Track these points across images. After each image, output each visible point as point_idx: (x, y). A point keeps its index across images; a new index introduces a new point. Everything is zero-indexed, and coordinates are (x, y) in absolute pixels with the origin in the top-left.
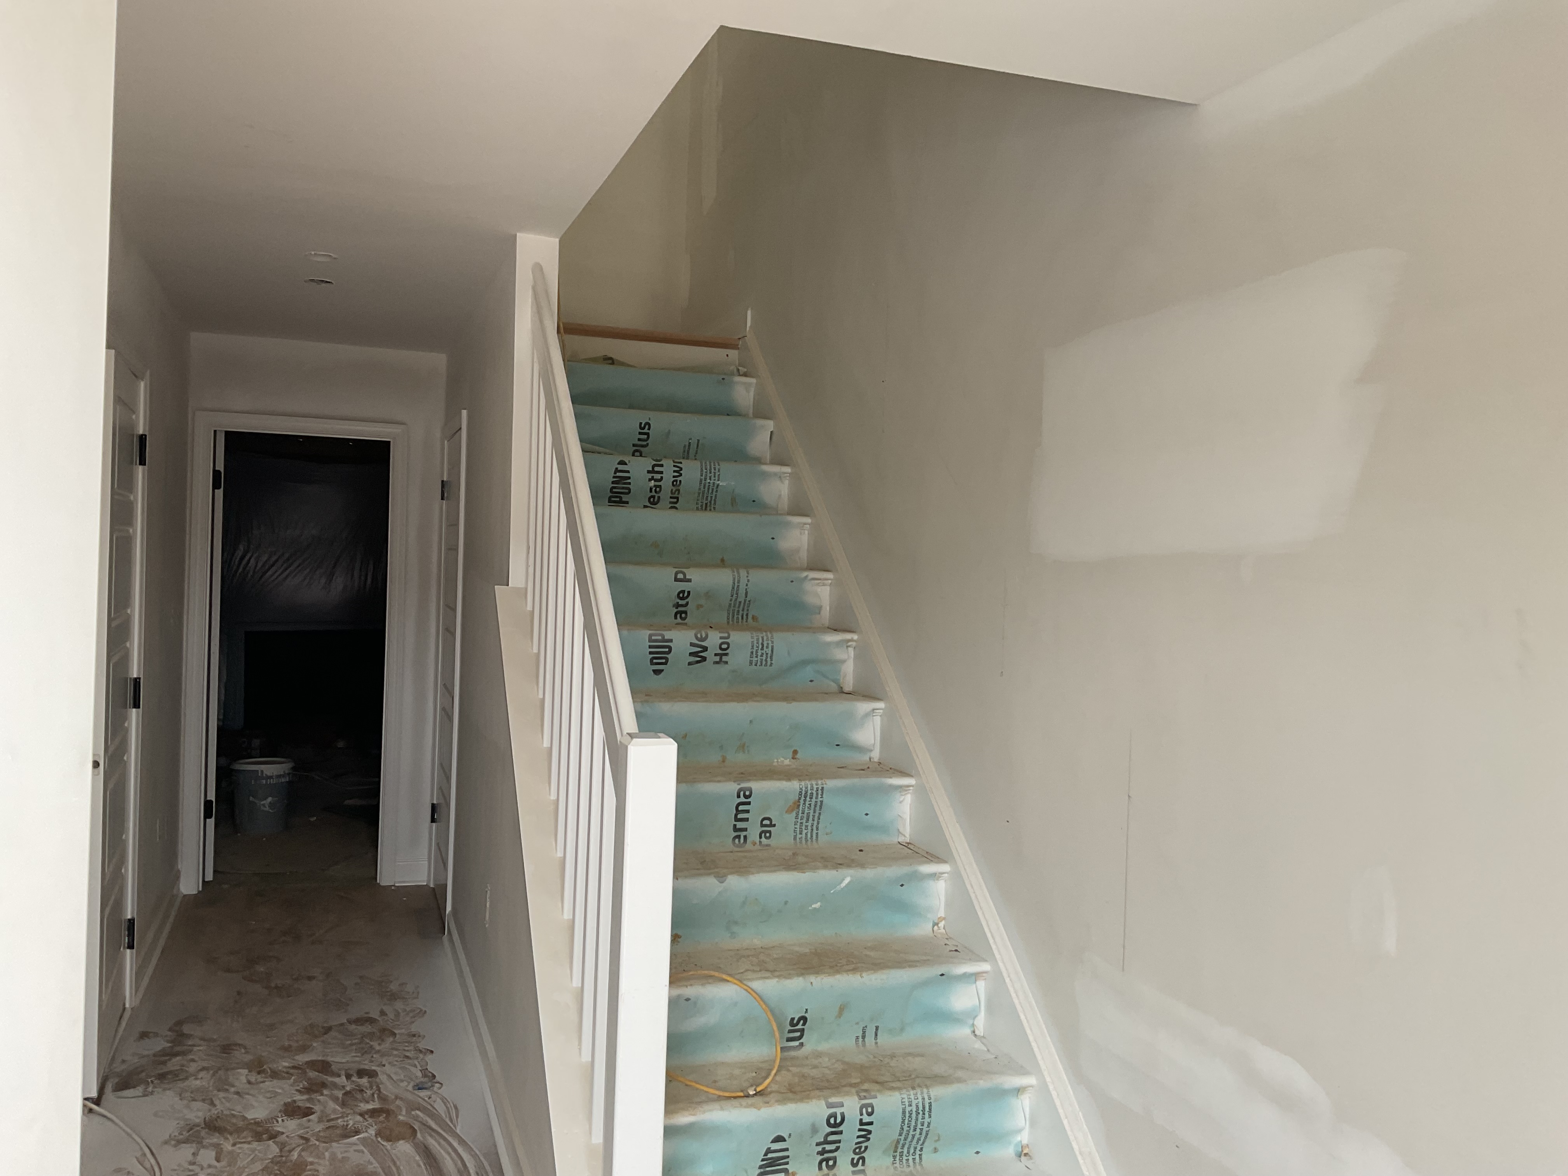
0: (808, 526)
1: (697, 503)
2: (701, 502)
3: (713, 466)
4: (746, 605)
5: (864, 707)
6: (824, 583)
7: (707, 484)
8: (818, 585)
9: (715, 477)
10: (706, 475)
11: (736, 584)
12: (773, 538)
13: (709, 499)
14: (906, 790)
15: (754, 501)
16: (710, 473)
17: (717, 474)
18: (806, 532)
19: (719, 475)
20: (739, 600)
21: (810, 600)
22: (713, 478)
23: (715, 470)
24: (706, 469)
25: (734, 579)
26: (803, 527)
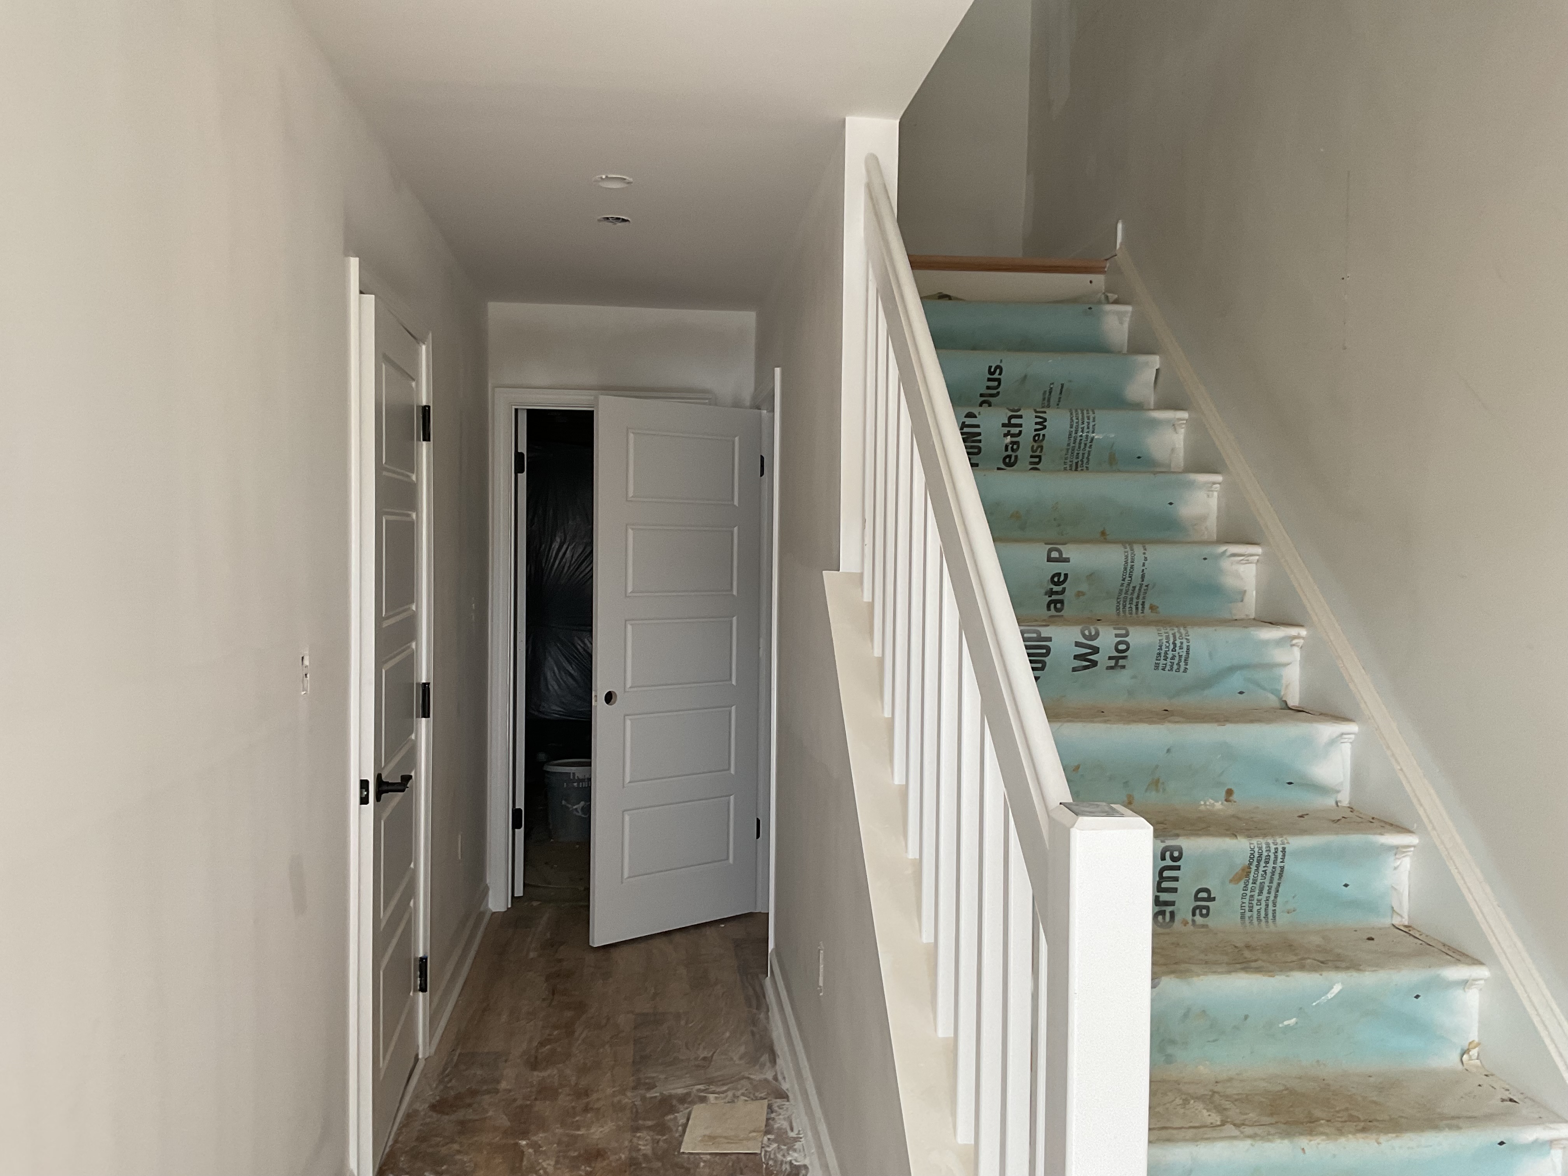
0: (1218, 486)
1: (1065, 462)
2: (1070, 462)
3: (1085, 415)
4: (1142, 590)
5: (1327, 730)
6: (1248, 560)
7: (1079, 438)
8: (1239, 562)
9: (1088, 428)
10: (1077, 427)
11: (1130, 564)
12: (1171, 504)
13: (1080, 455)
14: (1404, 852)
15: (1139, 457)
16: (1083, 423)
17: (1091, 424)
18: (1216, 494)
19: (1094, 425)
20: (1132, 585)
21: (1229, 582)
22: (1086, 430)
23: (1089, 419)
24: (1077, 419)
25: (1127, 557)
26: (1211, 487)
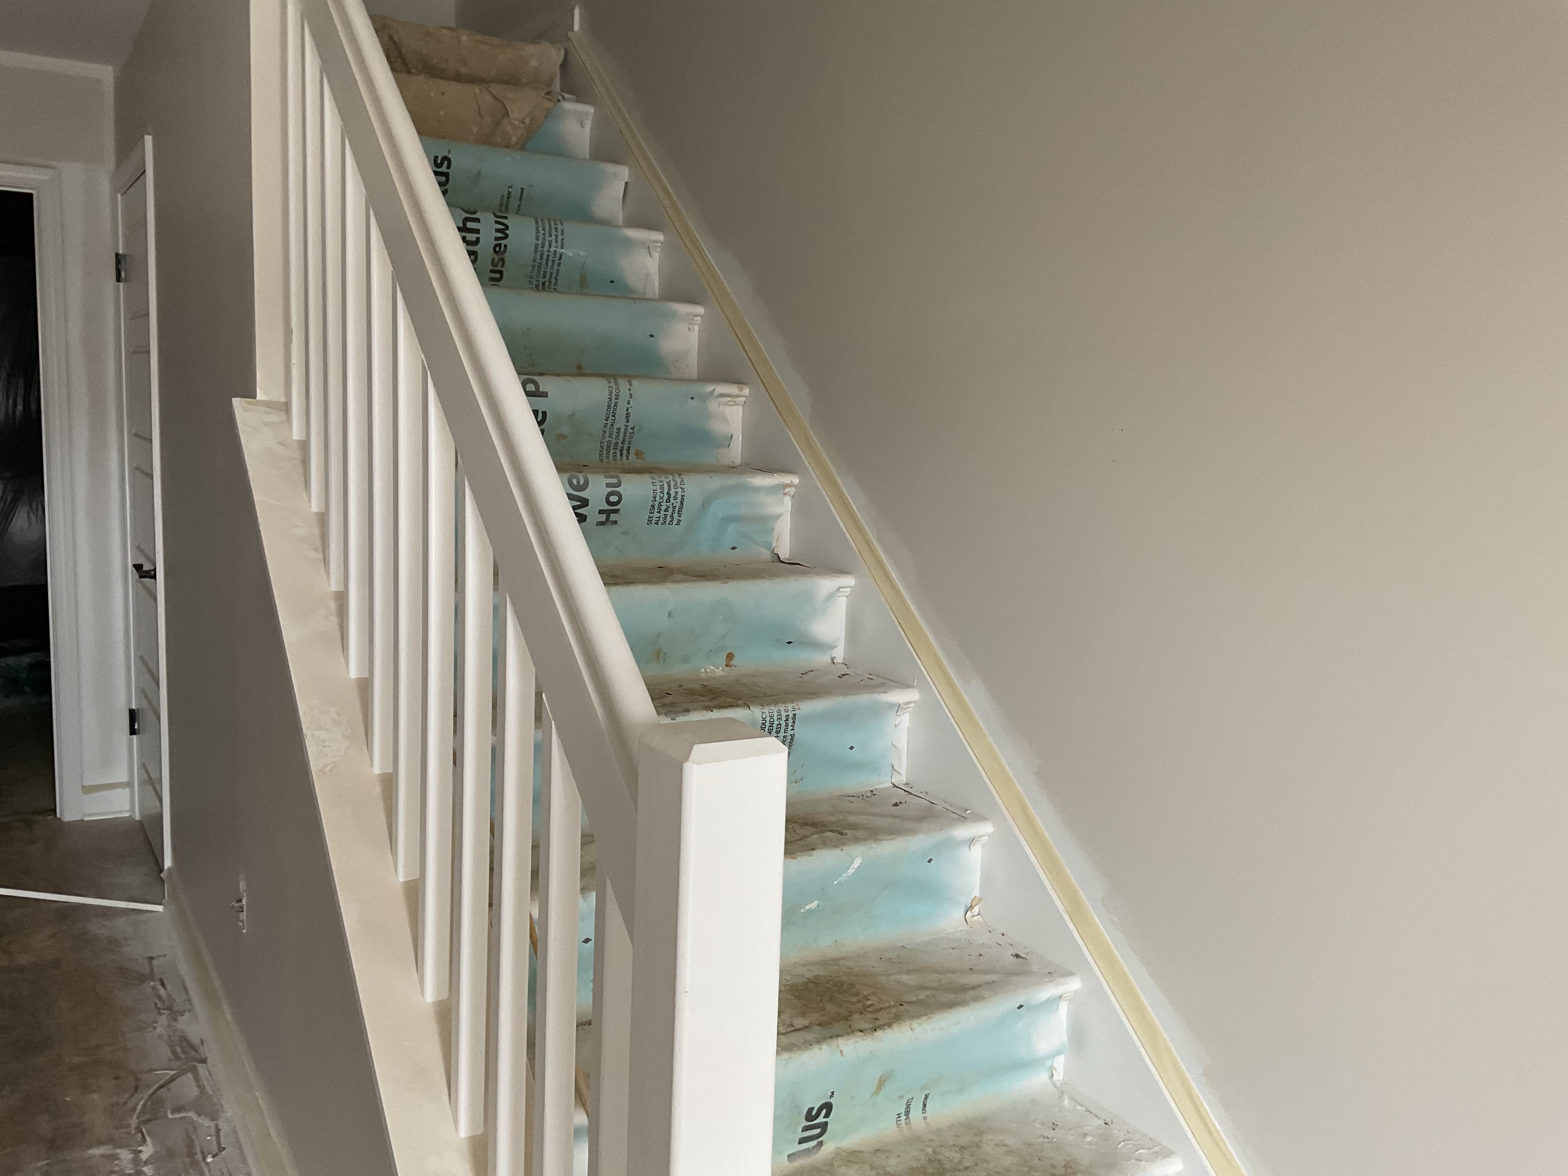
0: (699, 318)
1: (530, 280)
2: (536, 280)
3: (553, 226)
4: (628, 434)
5: (826, 585)
6: (735, 401)
7: (545, 254)
8: (726, 404)
9: (556, 242)
10: (544, 238)
11: (614, 401)
12: (652, 336)
14: (905, 709)
15: (612, 282)
16: (550, 235)
17: (560, 237)
18: (696, 327)
19: (562, 239)
20: (616, 426)
21: (716, 425)
22: (553, 244)
23: (557, 231)
24: (544, 230)
25: (610, 395)
26: (693, 319)
